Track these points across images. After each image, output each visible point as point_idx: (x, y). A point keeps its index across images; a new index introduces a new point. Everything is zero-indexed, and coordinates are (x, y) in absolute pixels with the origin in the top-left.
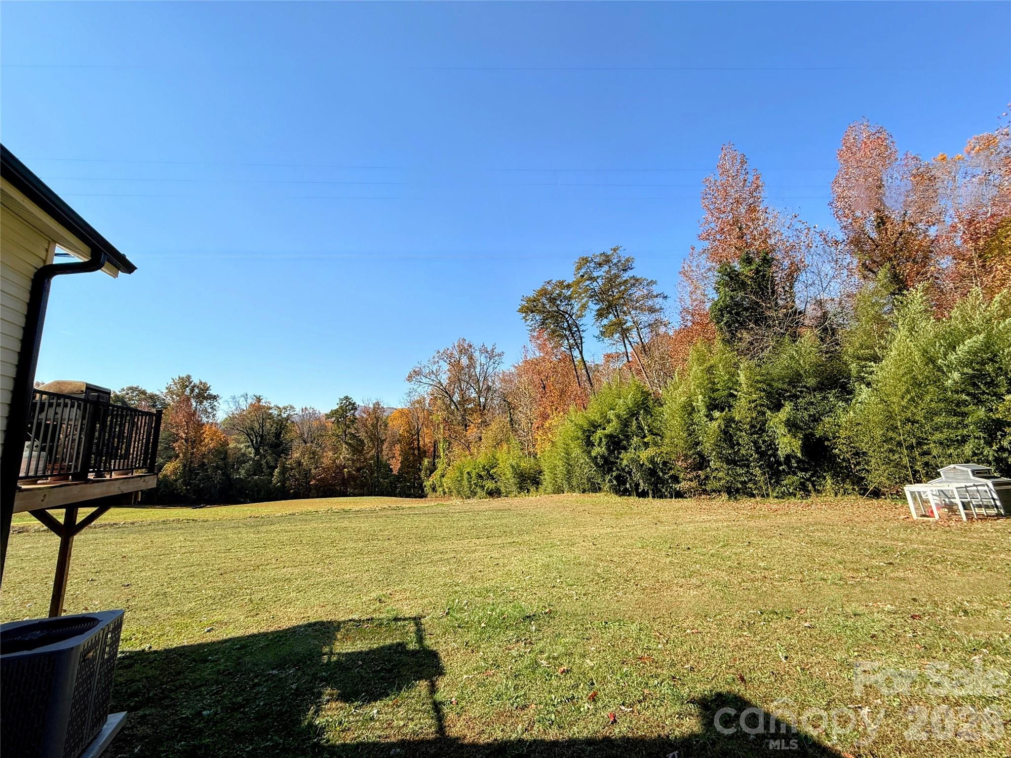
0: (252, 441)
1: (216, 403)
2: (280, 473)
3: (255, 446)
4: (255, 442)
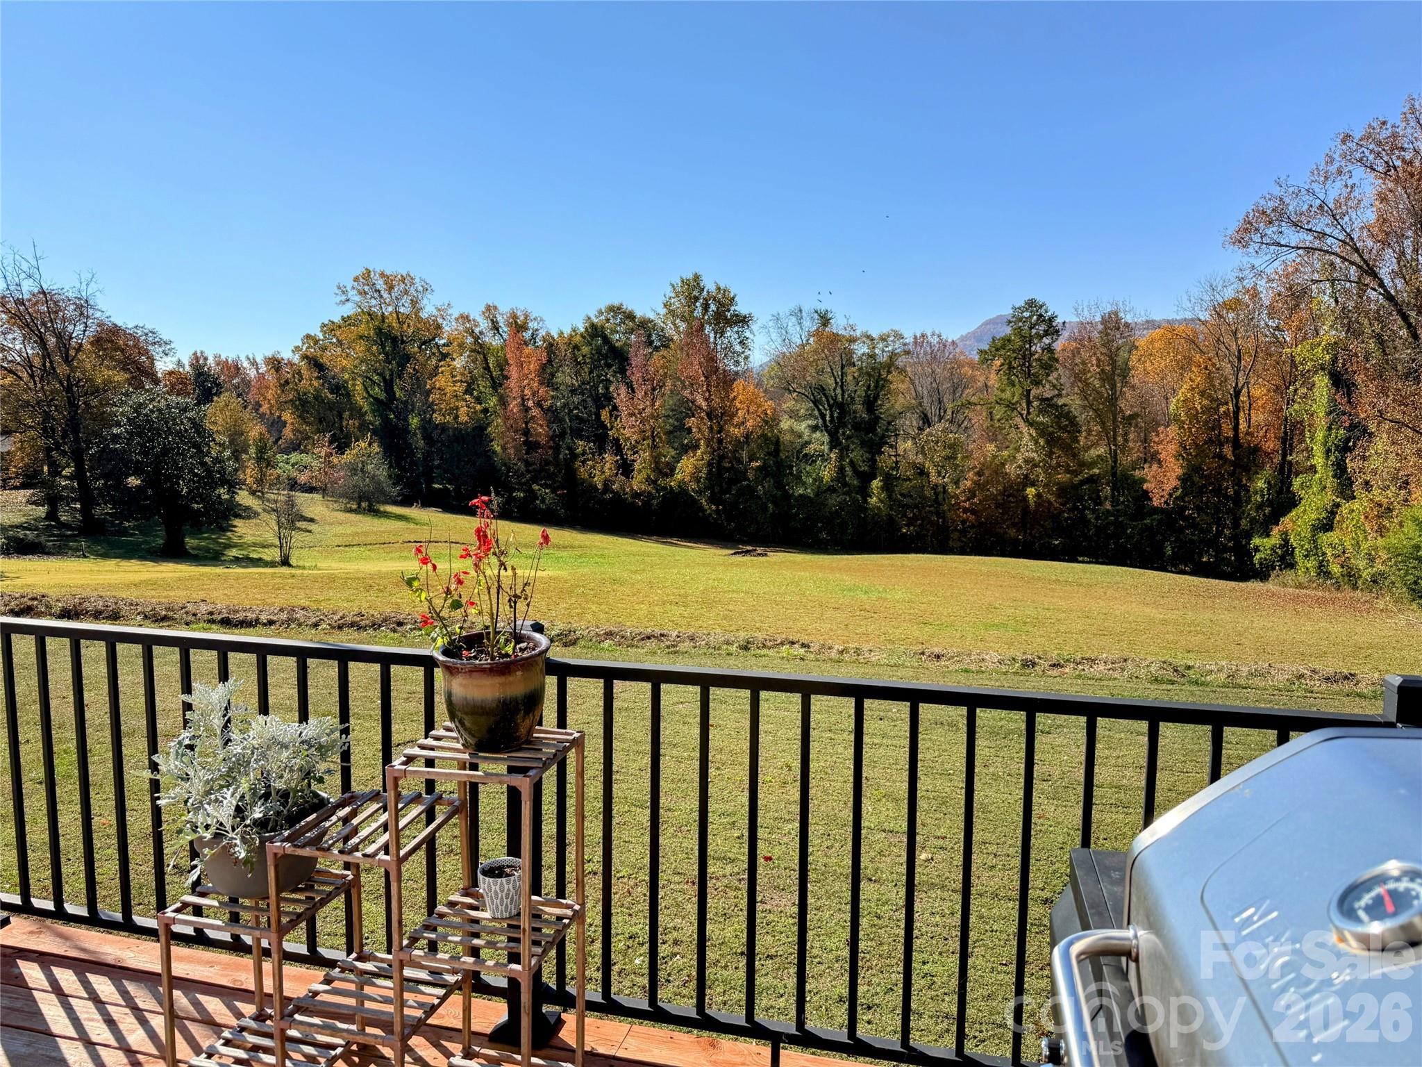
0: (823, 416)
1: (747, 334)
2: (882, 488)
3: (829, 428)
4: (828, 418)
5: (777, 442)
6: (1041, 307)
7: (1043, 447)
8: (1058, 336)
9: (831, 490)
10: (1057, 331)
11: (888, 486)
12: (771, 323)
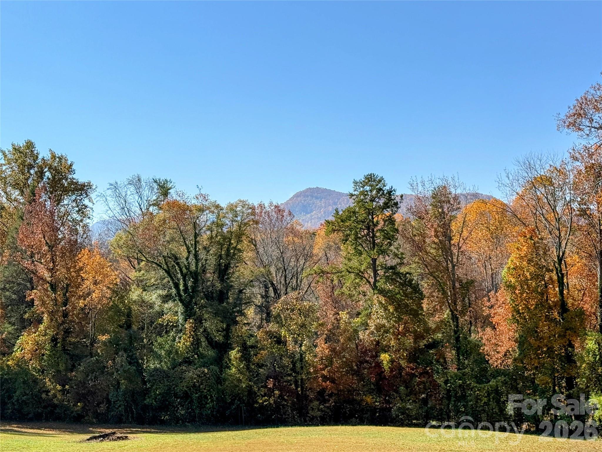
2: (241, 360)
3: (183, 297)
4: (181, 287)
5: (129, 315)
6: (380, 181)
7: (393, 314)
8: (398, 208)
9: (188, 362)
10: (396, 204)
11: (245, 356)
12: (109, 192)
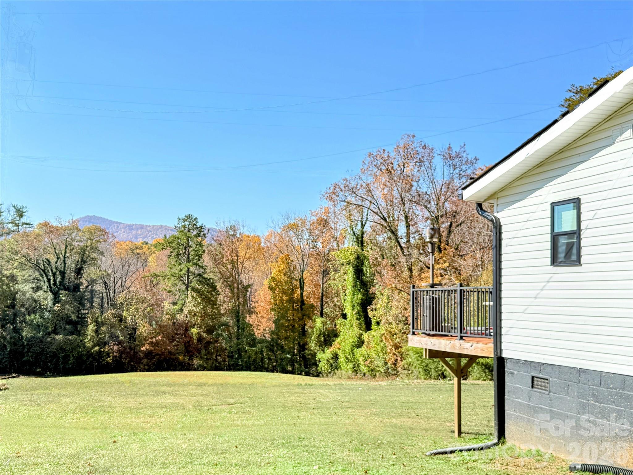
0: (49, 280)
2: (95, 331)
3: (53, 289)
4: (52, 282)
6: (195, 219)
7: (200, 303)
10: (205, 234)
